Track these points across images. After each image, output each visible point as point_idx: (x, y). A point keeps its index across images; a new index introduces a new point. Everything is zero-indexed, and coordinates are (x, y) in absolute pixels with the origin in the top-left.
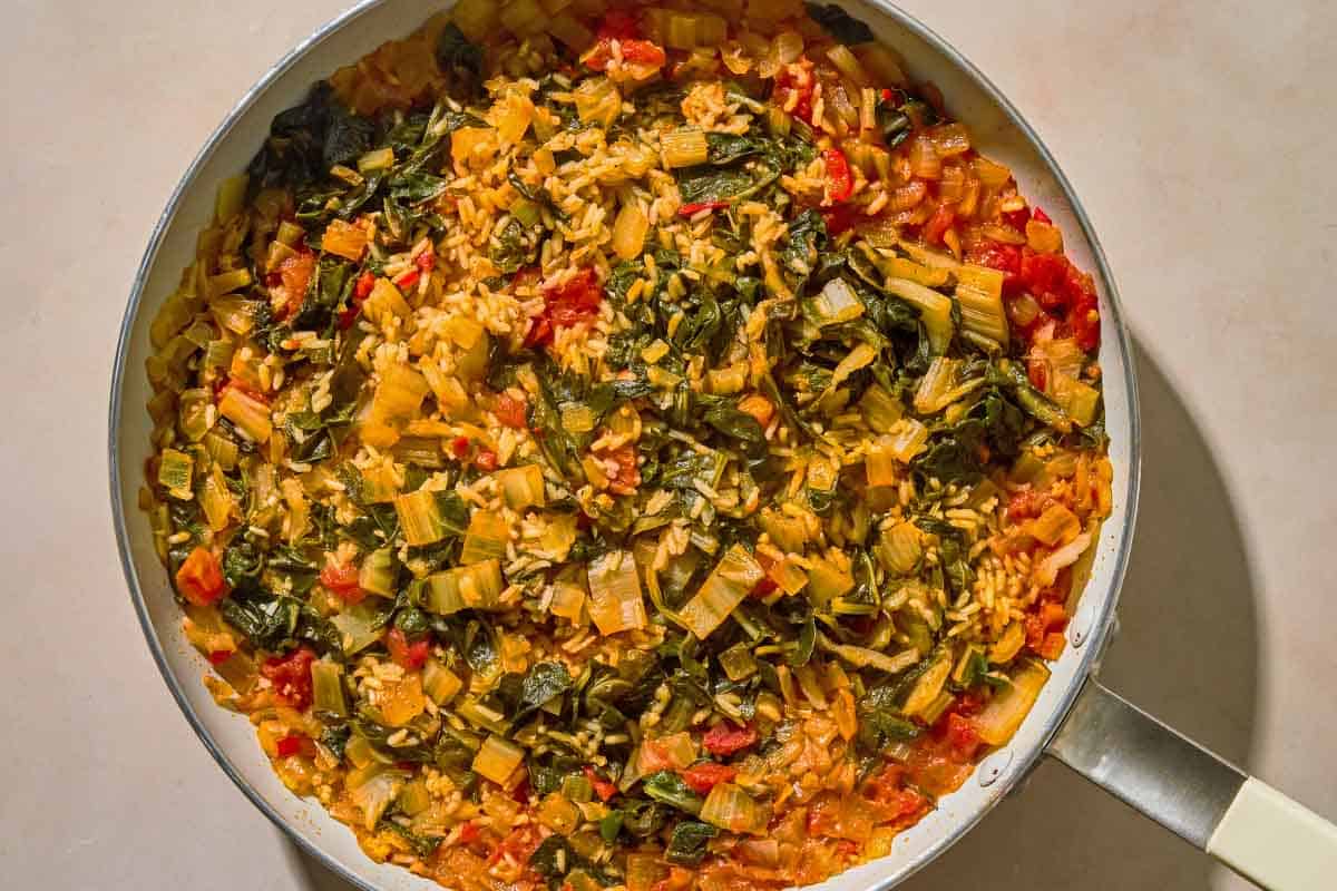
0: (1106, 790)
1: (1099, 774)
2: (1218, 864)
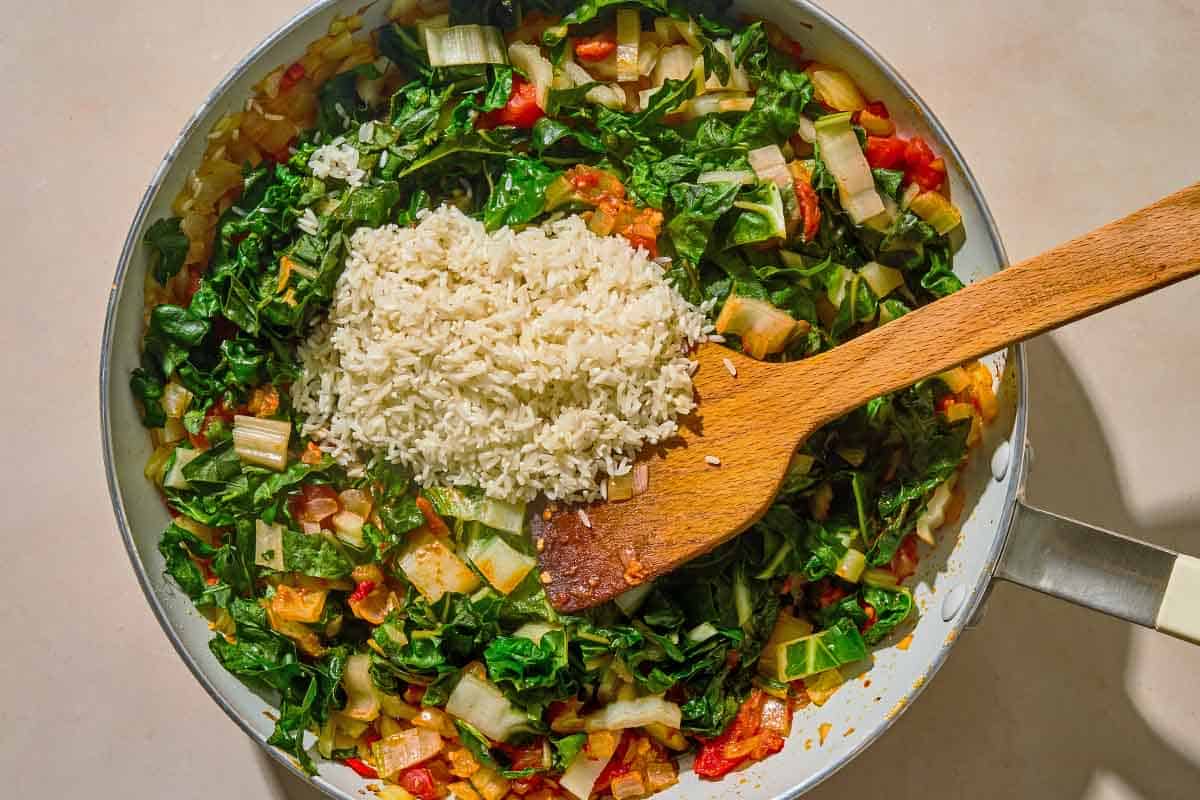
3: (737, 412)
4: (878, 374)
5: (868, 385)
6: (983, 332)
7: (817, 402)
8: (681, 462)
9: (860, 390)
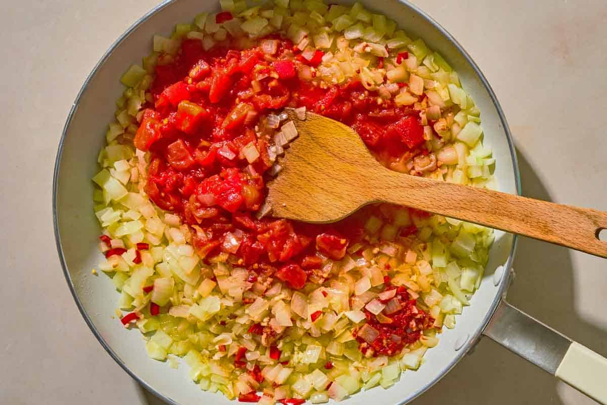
0: (509, 350)
1: (506, 343)
2: (561, 381)
3: (349, 173)
4: (414, 197)
5: (408, 200)
6: (467, 211)
7: (383, 192)
8: (314, 178)
9: (403, 199)
